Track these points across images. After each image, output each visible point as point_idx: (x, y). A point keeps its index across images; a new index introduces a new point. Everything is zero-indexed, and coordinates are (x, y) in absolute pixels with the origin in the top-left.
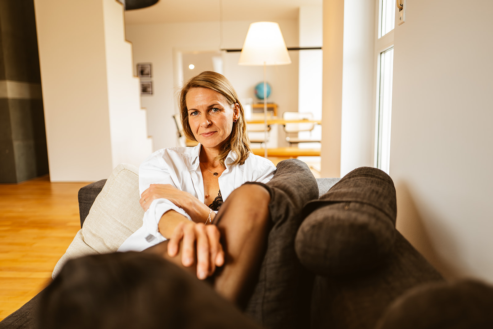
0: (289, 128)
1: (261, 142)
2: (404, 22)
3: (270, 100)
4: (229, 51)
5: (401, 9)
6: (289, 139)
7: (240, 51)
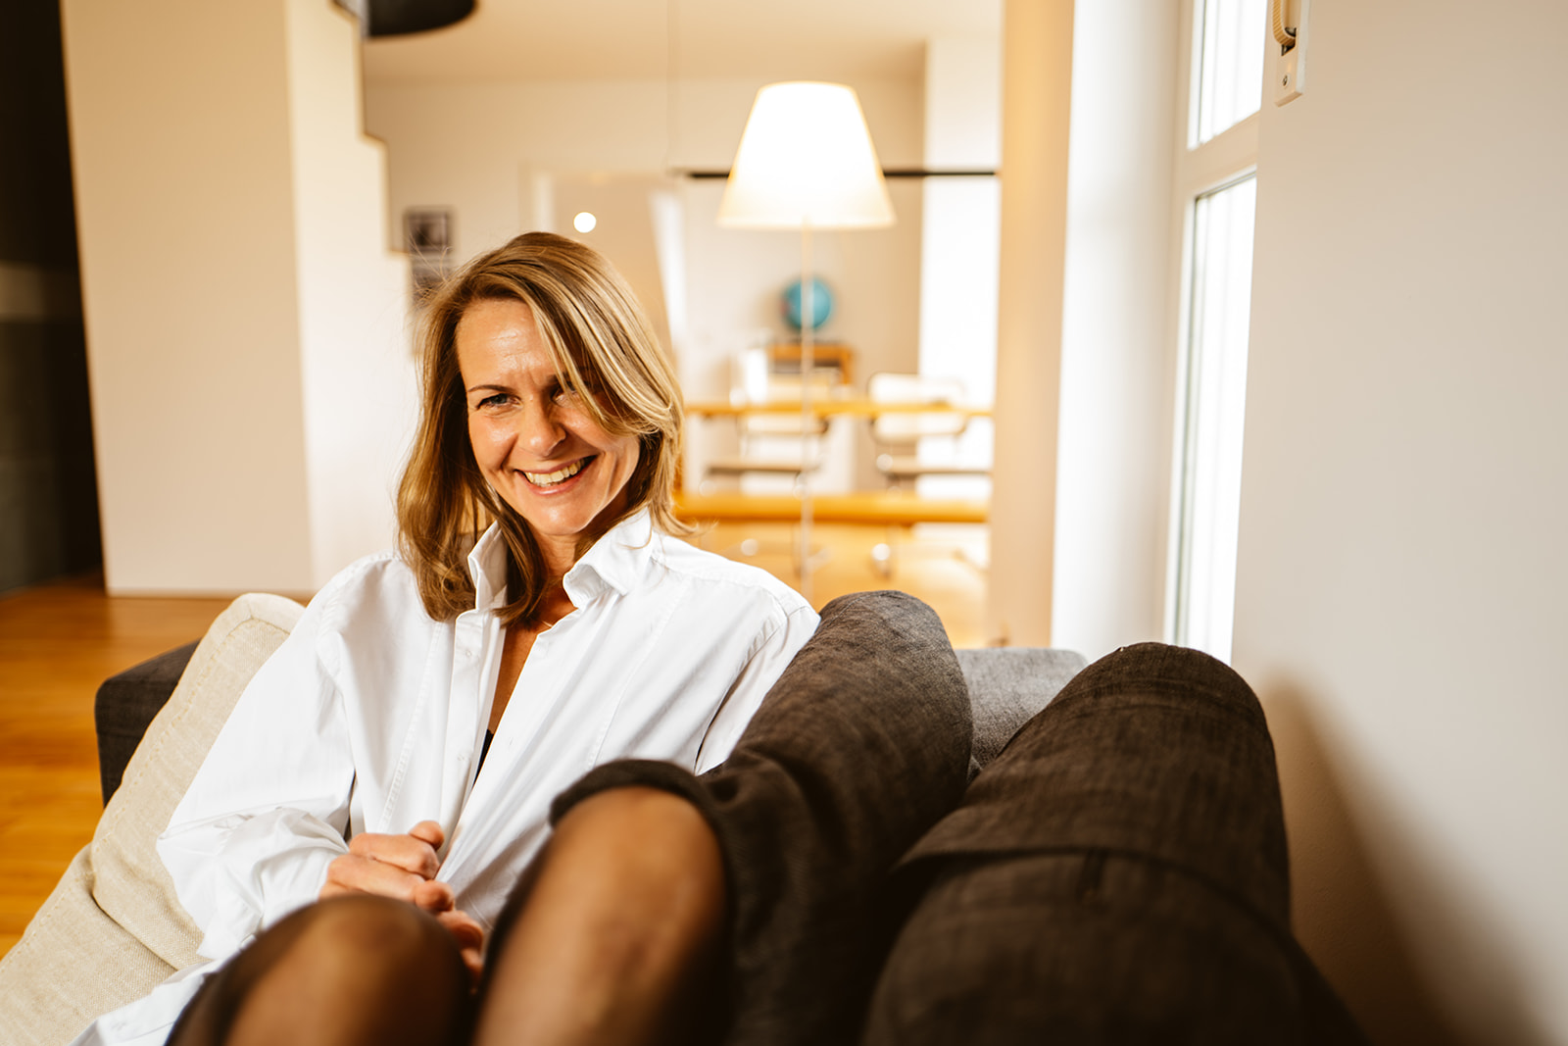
0: (891, 427)
1: (795, 472)
2: (1299, 95)
3: (829, 334)
4: (699, 176)
5: (1289, 47)
6: (890, 463)
7: (724, 175)
